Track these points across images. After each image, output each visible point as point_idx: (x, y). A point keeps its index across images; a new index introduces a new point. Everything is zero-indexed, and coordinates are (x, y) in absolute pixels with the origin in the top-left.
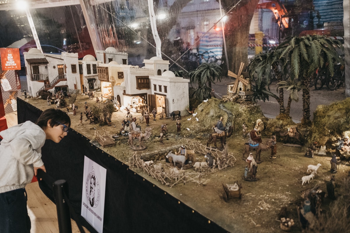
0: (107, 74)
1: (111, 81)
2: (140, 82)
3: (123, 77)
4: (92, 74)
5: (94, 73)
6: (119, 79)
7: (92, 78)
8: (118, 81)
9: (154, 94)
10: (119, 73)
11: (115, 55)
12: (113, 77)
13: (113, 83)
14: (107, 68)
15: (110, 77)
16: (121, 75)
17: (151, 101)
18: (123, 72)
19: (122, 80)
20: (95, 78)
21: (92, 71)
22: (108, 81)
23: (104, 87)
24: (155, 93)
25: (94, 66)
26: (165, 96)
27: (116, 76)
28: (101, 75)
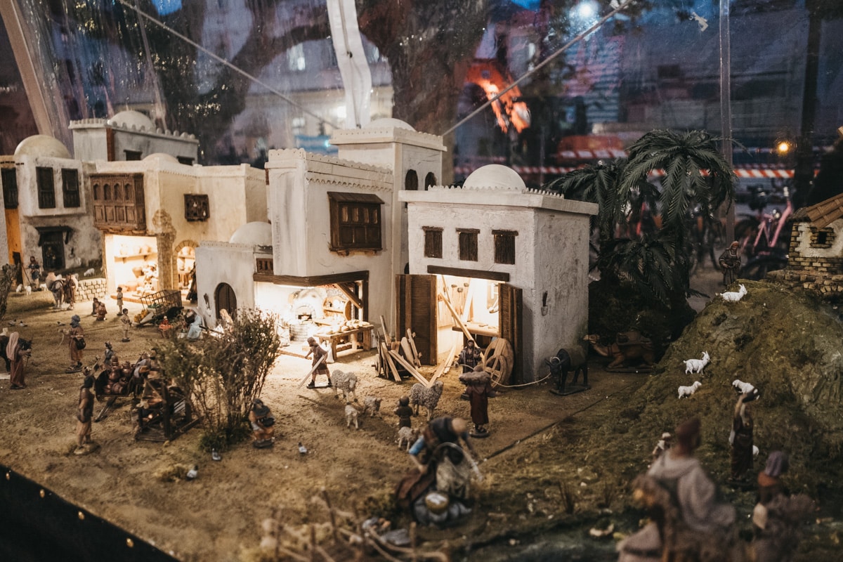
0: (140, 201)
1: (159, 231)
2: (346, 218)
3: (208, 216)
4: (60, 209)
5: (67, 205)
6: (191, 226)
7: (56, 223)
8: (183, 230)
9: (424, 272)
10: (189, 199)
11: (151, 140)
12: (164, 214)
13: (166, 240)
14: (139, 177)
15: (150, 215)
16: (197, 208)
17: (413, 306)
18: (205, 197)
19: (200, 226)
20: (72, 224)
21: (59, 198)
22: (142, 229)
23: (117, 259)
24: (432, 269)
25: (70, 176)
26: (506, 277)
27: (177, 212)
28: (109, 210)
